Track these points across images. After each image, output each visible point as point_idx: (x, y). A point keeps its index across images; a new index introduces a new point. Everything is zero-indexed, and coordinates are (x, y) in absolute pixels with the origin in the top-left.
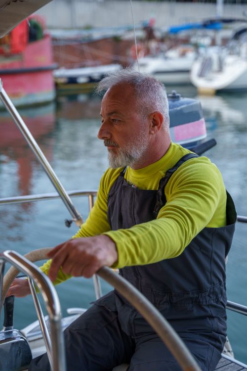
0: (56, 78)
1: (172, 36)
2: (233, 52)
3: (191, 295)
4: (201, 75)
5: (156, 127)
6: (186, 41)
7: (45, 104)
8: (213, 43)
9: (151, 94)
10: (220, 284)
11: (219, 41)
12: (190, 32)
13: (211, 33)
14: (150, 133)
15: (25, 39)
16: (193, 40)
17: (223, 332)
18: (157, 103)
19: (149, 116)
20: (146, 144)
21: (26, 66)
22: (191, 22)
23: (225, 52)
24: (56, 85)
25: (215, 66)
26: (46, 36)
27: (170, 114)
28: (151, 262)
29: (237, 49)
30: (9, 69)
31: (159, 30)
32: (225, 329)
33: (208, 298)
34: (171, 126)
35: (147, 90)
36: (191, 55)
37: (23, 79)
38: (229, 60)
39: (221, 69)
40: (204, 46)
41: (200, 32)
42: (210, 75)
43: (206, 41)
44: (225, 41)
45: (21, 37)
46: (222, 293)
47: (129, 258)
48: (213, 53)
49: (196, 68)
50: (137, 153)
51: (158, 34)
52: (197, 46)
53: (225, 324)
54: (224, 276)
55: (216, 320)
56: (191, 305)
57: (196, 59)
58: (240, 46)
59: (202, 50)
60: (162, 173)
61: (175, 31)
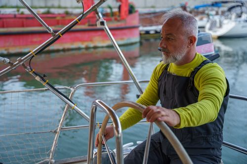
0: (141, 31)
1: (196, 10)
2: (227, 18)
3: (203, 135)
4: (210, 29)
5: (191, 44)
6: (203, 13)
7: (135, 43)
8: (217, 14)
9: (191, 25)
10: (220, 130)
11: (220, 13)
12: (205, 8)
13: (216, 9)
14: (188, 47)
15: (127, 13)
16: (206, 12)
17: (219, 157)
18: (194, 31)
19: (189, 38)
20: (185, 52)
21: (128, 25)
22: (205, 3)
23: (223, 18)
24: (141, 34)
25: (218, 25)
26: (137, 11)
27: (198, 38)
28: (199, 125)
29: (230, 16)
30: (120, 27)
31: (189, 7)
32: (221, 156)
33: (212, 138)
34: (197, 46)
35: (189, 23)
36: (205, 19)
37: (126, 31)
38: (225, 21)
39: (221, 26)
40: (212, 15)
41: (210, 8)
42: (215, 29)
43: (214, 13)
44: (223, 13)
45: (126, 12)
46: (220, 136)
47: (186, 123)
48: (217, 18)
49: (208, 26)
50: (180, 57)
51: (188, 9)
52: (208, 15)
53: (221, 153)
54: (222, 127)
55: (216, 150)
56: (203, 141)
57: (208, 21)
58: (231, 15)
59: (211, 17)
60: (192, 69)
61: (197, 8)
